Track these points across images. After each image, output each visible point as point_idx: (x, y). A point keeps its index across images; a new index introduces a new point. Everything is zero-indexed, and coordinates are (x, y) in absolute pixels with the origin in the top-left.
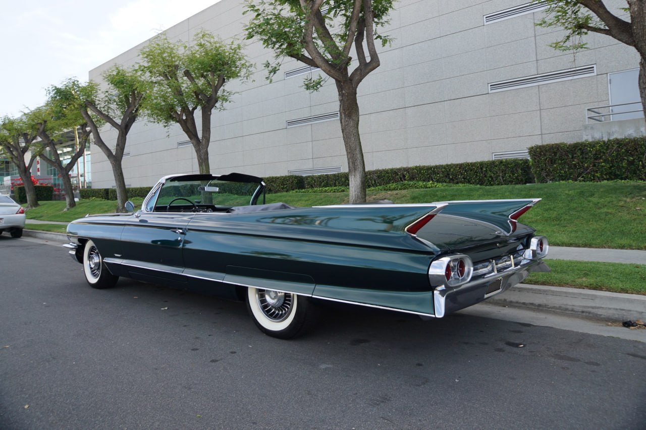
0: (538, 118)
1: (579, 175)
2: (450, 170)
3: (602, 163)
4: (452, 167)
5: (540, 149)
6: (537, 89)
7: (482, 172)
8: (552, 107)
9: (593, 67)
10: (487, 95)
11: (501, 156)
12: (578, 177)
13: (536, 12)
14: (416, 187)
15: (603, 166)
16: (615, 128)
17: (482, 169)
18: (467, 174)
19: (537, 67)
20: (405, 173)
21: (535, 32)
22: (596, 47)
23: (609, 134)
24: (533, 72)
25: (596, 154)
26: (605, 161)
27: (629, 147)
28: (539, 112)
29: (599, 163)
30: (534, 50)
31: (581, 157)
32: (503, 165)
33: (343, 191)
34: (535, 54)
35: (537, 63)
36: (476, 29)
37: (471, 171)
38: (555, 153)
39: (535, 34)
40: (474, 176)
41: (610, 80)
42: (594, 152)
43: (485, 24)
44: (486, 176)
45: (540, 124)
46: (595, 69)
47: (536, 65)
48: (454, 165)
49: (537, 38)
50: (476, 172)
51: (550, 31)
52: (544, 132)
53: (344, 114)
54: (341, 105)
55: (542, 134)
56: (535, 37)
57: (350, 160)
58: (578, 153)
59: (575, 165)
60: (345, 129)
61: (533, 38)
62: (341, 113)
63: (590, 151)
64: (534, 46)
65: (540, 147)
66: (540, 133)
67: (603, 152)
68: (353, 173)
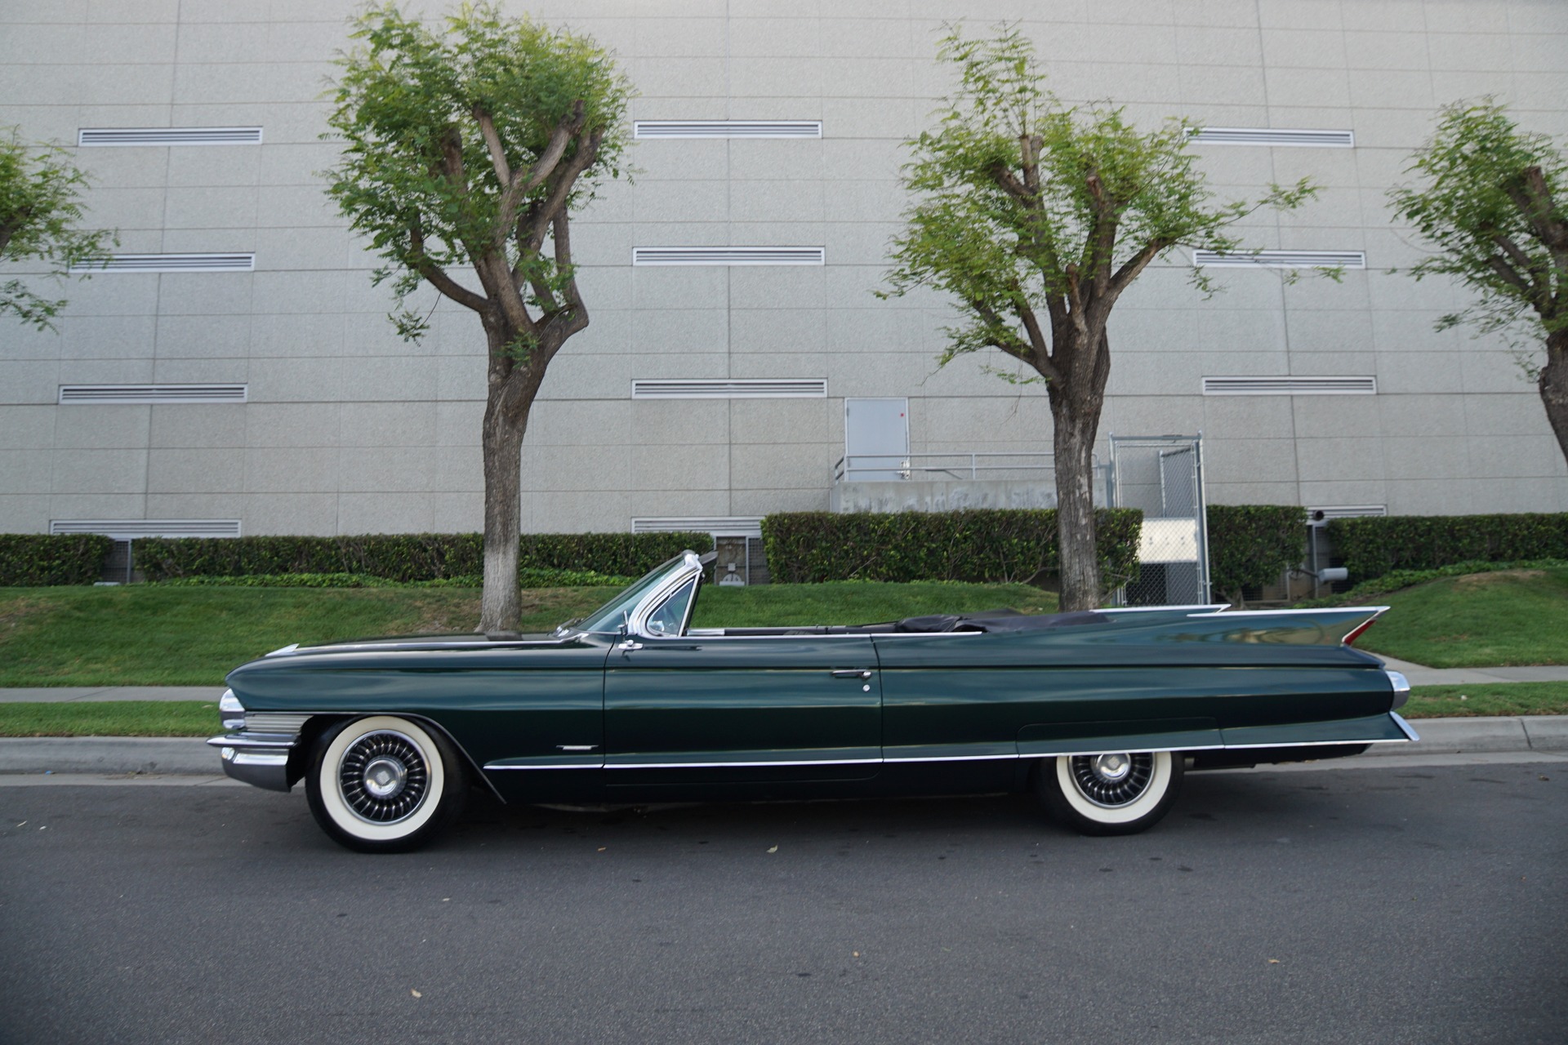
0: (726, 459)
1: (853, 569)
2: (556, 546)
3: (890, 550)
4: (560, 542)
6: (727, 406)
7: (627, 556)
8: (752, 442)
9: (822, 384)
10: (629, 402)
11: (650, 525)
12: (851, 573)
13: (734, 267)
14: (562, 584)
15: (892, 556)
16: (890, 494)
17: (627, 548)
18: (594, 557)
19: (729, 365)
20: (446, 547)
21: (729, 301)
22: (829, 351)
23: (881, 503)
24: (721, 373)
25: (882, 535)
26: (895, 548)
27: (931, 528)
28: (727, 447)
29: (887, 551)
30: (726, 333)
31: (859, 538)
32: (674, 543)
33: (358, 585)
34: (727, 341)
35: (730, 358)
36: (617, 270)
37: (604, 551)
38: (816, 529)
39: (729, 306)
40: (610, 563)
41: (848, 410)
42: (879, 533)
43: (636, 264)
44: (635, 564)
45: (728, 470)
46: (825, 386)
47: (726, 361)
48: (565, 537)
49: (733, 313)
50: (613, 554)
51: (756, 306)
52: (735, 485)
53: (505, 415)
54: (499, 396)
55: (730, 490)
56: (729, 311)
57: (499, 518)
58: (854, 532)
59: (847, 552)
60: (501, 449)
61: (725, 312)
62: (496, 413)
63: (874, 530)
64: (726, 325)
65: (791, 517)
66: (727, 487)
67: (894, 534)
68: (502, 549)
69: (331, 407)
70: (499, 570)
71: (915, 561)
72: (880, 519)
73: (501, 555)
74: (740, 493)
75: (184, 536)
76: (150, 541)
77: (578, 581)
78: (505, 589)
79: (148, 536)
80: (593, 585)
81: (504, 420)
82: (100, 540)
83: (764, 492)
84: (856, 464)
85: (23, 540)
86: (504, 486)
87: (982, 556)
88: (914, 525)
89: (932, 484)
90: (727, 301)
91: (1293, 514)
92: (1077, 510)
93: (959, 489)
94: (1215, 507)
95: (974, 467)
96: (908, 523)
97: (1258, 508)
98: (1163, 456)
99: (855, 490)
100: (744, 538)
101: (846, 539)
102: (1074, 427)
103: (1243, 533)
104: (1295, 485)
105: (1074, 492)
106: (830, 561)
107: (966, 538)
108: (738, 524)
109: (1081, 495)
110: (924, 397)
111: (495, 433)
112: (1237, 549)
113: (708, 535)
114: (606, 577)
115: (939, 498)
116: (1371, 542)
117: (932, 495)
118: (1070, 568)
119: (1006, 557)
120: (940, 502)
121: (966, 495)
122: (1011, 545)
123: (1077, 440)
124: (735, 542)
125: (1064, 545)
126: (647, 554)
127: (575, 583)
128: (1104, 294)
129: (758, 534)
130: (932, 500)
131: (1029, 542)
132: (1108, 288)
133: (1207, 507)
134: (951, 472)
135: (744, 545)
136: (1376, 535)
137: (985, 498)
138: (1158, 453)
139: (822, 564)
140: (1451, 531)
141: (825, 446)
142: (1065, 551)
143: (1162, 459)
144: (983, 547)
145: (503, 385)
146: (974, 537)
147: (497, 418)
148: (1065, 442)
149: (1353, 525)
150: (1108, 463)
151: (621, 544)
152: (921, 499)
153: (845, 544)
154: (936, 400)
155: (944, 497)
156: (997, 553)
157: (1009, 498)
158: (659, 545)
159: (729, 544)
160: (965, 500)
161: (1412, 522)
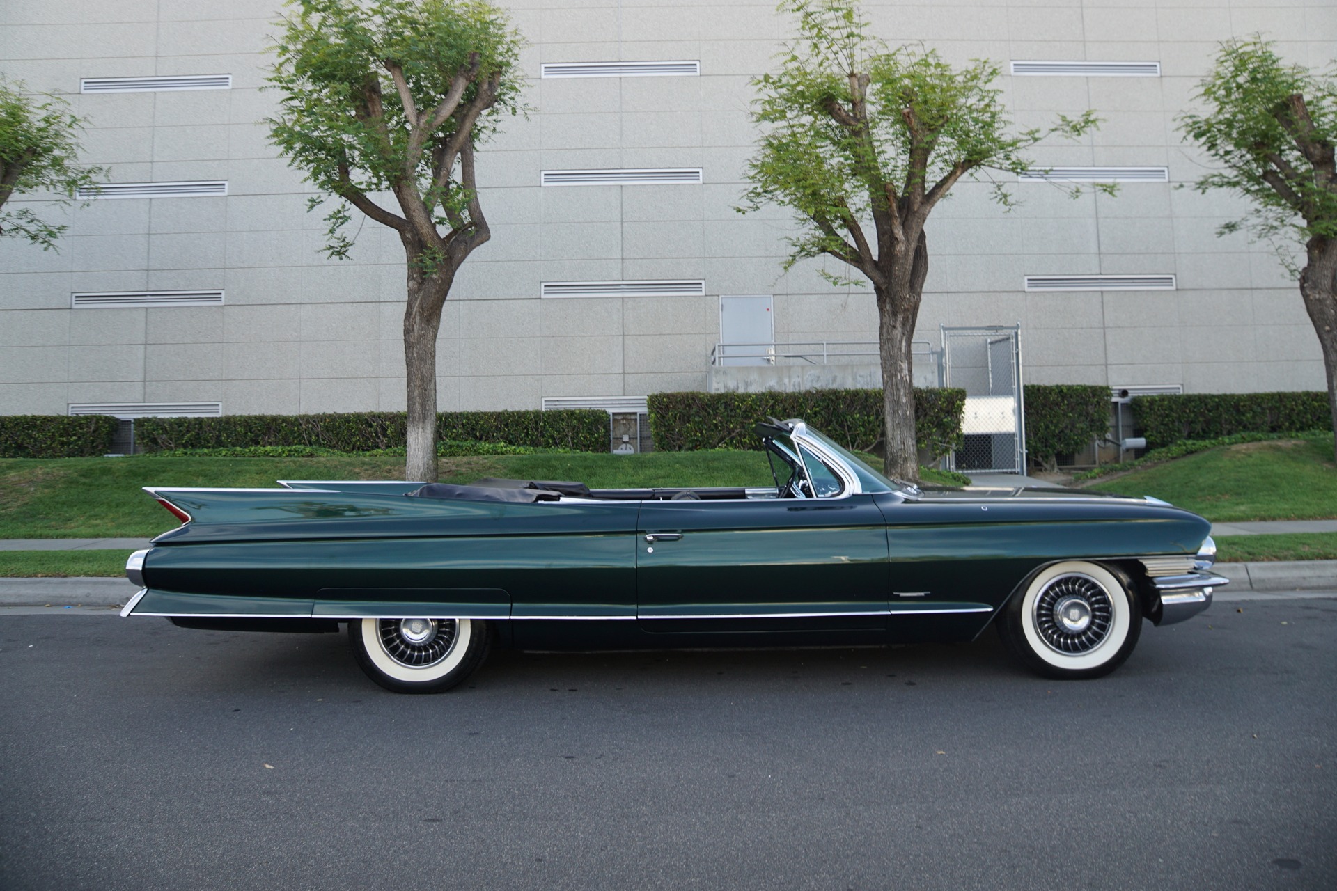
0: (620, 348)
1: (722, 440)
2: (477, 423)
3: (752, 424)
4: (481, 418)
5: (669, 398)
6: (620, 303)
7: (537, 430)
8: (641, 333)
9: (701, 284)
10: (539, 301)
11: (557, 403)
12: (719, 442)
13: (626, 186)
14: (477, 453)
16: (754, 376)
17: (536, 422)
18: (509, 430)
19: (622, 269)
20: (388, 423)
21: (622, 215)
22: (706, 255)
23: (747, 384)
24: (614, 275)
25: (745, 411)
26: (756, 422)
27: (787, 405)
28: (621, 338)
29: (749, 424)
30: (620, 242)
31: (726, 414)
32: (576, 419)
33: (311, 455)
34: (620, 248)
35: (623, 262)
36: (528, 190)
37: (517, 425)
38: (690, 406)
39: (622, 219)
40: (523, 435)
41: (722, 306)
42: (743, 409)
43: (543, 184)
44: (544, 436)
45: (622, 357)
46: (703, 286)
47: (620, 265)
48: (486, 414)
49: (625, 224)
50: (526, 428)
51: (644, 219)
52: (627, 370)
53: (421, 315)
54: (416, 299)
55: (624, 373)
56: (622, 224)
57: (418, 400)
58: (722, 409)
59: (716, 425)
60: (419, 343)
61: (619, 224)
62: (414, 313)
63: (739, 407)
64: (619, 236)
65: (668, 396)
66: (621, 371)
67: (756, 410)
68: (421, 425)
69: (293, 308)
70: (419, 442)
72: (744, 398)
73: (420, 430)
74: (631, 376)
75: (175, 416)
76: (148, 420)
77: (490, 450)
78: (424, 457)
79: (146, 416)
80: (502, 454)
81: (421, 319)
82: (108, 420)
83: (652, 375)
84: (729, 351)
85: (47, 420)
86: (422, 373)
87: (829, 428)
88: (771, 402)
89: (789, 368)
90: (620, 215)
91: (1099, 393)
92: (898, 390)
93: (812, 372)
94: (1033, 386)
95: (825, 354)
96: (767, 401)
97: (1069, 388)
98: (991, 343)
99: (725, 373)
100: (635, 414)
101: (716, 415)
102: (896, 320)
103: (1056, 408)
104: (1104, 367)
105: (896, 375)
106: (701, 433)
107: (816, 413)
108: (631, 402)
109: (902, 377)
110: (787, 294)
111: (413, 330)
112: (1052, 422)
113: (605, 412)
114: (513, 447)
115: (796, 380)
116: (1167, 416)
117: (790, 377)
118: (893, 439)
119: (850, 429)
120: (797, 383)
121: (819, 377)
122: (854, 419)
123: (898, 331)
124: (628, 417)
125: (888, 420)
126: (553, 428)
127: (488, 452)
128: (919, 208)
129: (645, 410)
130: (790, 382)
131: (869, 416)
132: (922, 203)
133: (1025, 387)
134: (809, 358)
135: (636, 420)
136: (1171, 410)
137: (834, 379)
138: (986, 340)
139: (695, 435)
141: (703, 336)
142: (889, 425)
143: (989, 346)
144: (831, 421)
145: (419, 290)
146: (823, 412)
147: (415, 317)
148: (888, 333)
149: (1152, 401)
150: (939, 350)
151: (531, 420)
152: (780, 380)
153: (715, 419)
154: (796, 297)
155: (800, 379)
156: (842, 426)
157: (854, 379)
158: (563, 420)
159: (623, 419)
160: (817, 381)
161: (1203, 399)
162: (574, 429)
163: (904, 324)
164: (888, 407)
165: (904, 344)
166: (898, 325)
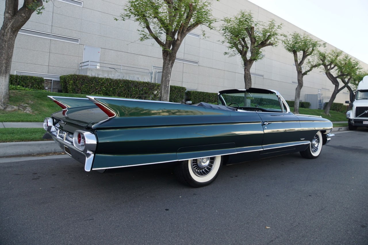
0: (48, 57)
6: (50, 41)
8: (56, 53)
9: (78, 40)
11: (21, 73)
12: (92, 92)
15: (104, 89)
16: (101, 73)
21: (53, 10)
22: (81, 31)
24: (48, 31)
26: (105, 87)
28: (49, 53)
30: (51, 20)
31: (95, 84)
32: (33, 80)
34: (51, 22)
35: (52, 27)
39: (53, 12)
41: (85, 48)
42: (101, 83)
45: (48, 60)
46: (79, 41)
47: (51, 28)
49: (54, 14)
50: (11, 81)
51: (61, 14)
52: (50, 65)
53: (12, 29)
54: (10, 22)
56: (53, 13)
57: (4, 64)
58: (94, 82)
59: (92, 87)
60: (9, 41)
61: (52, 13)
62: (8, 28)
63: (100, 82)
64: (51, 17)
66: (48, 65)
67: (105, 83)
68: (4, 75)
70: (3, 82)
71: (109, 91)
72: (102, 79)
73: (4, 77)
74: (51, 67)
77: (14, 88)
78: (5, 89)
81: (11, 31)
83: (59, 68)
86: (8, 54)
87: (125, 91)
88: (110, 81)
89: (111, 71)
90: (52, 10)
91: (184, 89)
92: (167, 82)
93: (118, 74)
95: (121, 69)
97: (177, 87)
98: (158, 72)
99: (92, 70)
100: (51, 80)
101: (92, 83)
102: (170, 62)
103: (174, 92)
104: (182, 82)
105: (167, 78)
106: (87, 89)
107: (122, 86)
109: (168, 79)
110: (105, 49)
111: (7, 35)
112: (172, 95)
113: (43, 78)
114: (24, 88)
115: (113, 75)
116: (196, 96)
117: (111, 74)
118: (163, 96)
119: (131, 92)
120: (113, 77)
121: (119, 76)
123: (170, 66)
124: (48, 81)
125: (163, 91)
129: (59, 80)
130: (111, 76)
131: (137, 89)
134: (116, 69)
135: (51, 82)
136: (197, 95)
137: (124, 77)
138: (156, 71)
139: (85, 89)
140: (209, 95)
141: (77, 57)
142: (163, 92)
143: (157, 73)
144: (126, 89)
145: (12, 18)
146: (124, 86)
147: (8, 30)
148: (167, 66)
149: (193, 92)
152: (108, 75)
153: (92, 85)
154: (108, 50)
155: (114, 75)
156: (129, 91)
157: (129, 77)
159: (46, 82)
160: (119, 77)
161: (203, 93)
162: (32, 83)
163: (171, 64)
164: (163, 87)
165: (170, 69)
166: (170, 64)
